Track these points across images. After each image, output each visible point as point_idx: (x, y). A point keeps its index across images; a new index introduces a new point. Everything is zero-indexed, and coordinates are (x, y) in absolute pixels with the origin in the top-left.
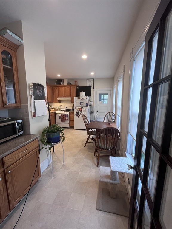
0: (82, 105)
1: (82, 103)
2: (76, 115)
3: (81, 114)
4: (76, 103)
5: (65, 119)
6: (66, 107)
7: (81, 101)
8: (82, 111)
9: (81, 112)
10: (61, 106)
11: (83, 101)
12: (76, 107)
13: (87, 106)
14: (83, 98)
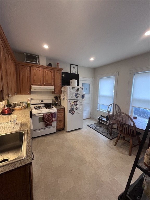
0: (77, 98)
1: (78, 95)
2: (70, 112)
3: (76, 110)
4: (70, 94)
5: (52, 121)
6: (42, 101)
7: (76, 93)
8: (77, 105)
9: (76, 107)
10: (31, 99)
11: (78, 92)
12: (70, 101)
13: (83, 99)
14: (79, 88)
